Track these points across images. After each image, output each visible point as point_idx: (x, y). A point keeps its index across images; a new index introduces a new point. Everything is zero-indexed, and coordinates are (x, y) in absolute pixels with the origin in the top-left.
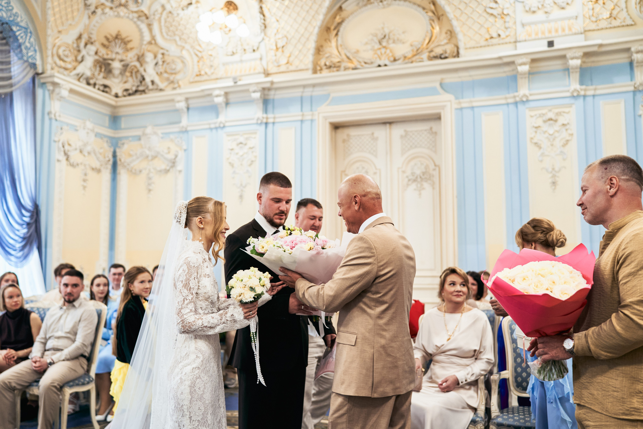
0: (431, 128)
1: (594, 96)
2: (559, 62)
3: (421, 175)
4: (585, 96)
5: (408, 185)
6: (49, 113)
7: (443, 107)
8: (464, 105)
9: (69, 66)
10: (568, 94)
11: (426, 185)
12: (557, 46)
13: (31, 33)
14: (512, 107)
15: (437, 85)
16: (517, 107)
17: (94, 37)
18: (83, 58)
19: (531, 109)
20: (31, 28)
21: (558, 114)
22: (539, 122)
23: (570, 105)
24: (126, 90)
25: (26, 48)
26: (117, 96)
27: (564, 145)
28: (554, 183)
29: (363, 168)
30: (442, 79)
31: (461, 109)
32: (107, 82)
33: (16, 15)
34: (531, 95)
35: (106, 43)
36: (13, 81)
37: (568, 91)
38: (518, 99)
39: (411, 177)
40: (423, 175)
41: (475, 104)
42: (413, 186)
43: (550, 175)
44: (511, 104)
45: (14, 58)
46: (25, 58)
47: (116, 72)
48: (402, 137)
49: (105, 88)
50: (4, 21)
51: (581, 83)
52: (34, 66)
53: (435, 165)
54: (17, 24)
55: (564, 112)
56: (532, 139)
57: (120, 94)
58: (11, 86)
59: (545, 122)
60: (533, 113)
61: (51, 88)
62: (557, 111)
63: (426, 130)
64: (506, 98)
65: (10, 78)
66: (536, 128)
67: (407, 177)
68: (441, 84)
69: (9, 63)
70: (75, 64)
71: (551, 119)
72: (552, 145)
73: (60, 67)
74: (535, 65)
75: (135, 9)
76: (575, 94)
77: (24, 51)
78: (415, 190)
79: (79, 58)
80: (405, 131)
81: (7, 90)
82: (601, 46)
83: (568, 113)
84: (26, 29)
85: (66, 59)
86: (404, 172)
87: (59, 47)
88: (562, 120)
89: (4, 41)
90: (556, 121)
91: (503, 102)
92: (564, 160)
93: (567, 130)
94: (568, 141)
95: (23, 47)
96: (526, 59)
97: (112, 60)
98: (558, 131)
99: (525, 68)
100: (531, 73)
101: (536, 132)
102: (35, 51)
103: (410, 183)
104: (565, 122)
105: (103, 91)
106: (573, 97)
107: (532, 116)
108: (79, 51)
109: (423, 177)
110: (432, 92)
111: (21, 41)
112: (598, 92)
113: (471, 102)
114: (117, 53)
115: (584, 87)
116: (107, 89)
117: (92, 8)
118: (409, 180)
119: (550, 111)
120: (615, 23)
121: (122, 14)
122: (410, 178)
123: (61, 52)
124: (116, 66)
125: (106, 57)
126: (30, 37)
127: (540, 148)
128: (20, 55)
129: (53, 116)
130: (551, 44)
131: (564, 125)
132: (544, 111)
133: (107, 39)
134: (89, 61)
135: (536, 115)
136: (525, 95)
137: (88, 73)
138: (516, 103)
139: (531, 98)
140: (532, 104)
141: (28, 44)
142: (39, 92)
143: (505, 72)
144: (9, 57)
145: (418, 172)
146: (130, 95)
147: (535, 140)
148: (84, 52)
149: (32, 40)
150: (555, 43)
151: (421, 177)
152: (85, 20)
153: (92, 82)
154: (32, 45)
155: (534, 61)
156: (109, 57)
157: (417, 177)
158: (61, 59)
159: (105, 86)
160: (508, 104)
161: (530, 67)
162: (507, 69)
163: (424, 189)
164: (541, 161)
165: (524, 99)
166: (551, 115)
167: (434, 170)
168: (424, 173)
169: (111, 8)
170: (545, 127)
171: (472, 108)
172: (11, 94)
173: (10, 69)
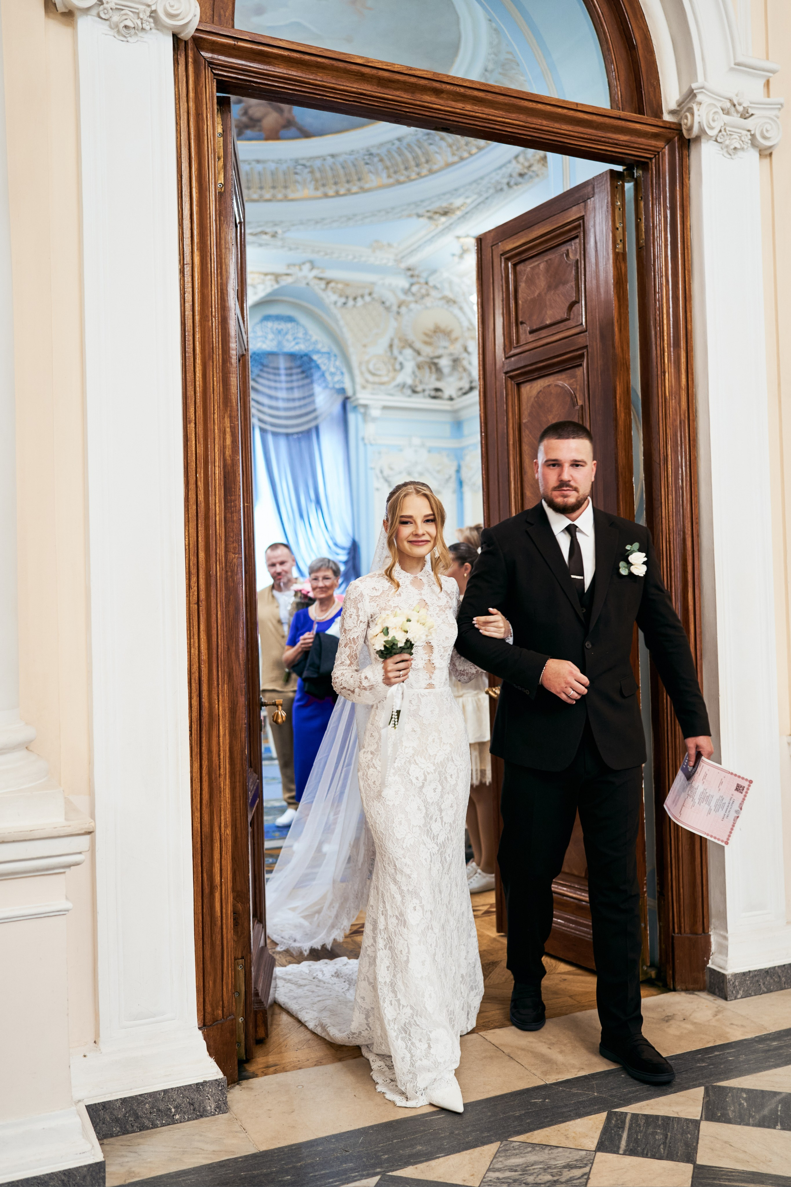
6: (363, 439)
9: (385, 379)
13: (335, 356)
17: (411, 337)
18: (401, 364)
20: (335, 350)
24: (461, 389)
25: (333, 374)
26: (451, 399)
32: (439, 385)
33: (316, 343)
35: (427, 339)
36: (317, 413)
45: (318, 389)
46: (331, 385)
47: (446, 370)
49: (437, 393)
50: (302, 353)
52: (342, 391)
54: (318, 352)
57: (454, 395)
58: (316, 418)
61: (362, 410)
65: (314, 410)
69: (312, 395)
70: (391, 374)
73: (374, 383)
75: (440, 296)
77: (329, 377)
79: (398, 367)
81: (313, 424)
84: (329, 353)
85: (378, 373)
87: (368, 362)
89: (303, 375)
95: (327, 375)
97: (439, 357)
102: (342, 373)
105: (434, 397)
108: (395, 359)
111: (323, 368)
114: (445, 348)
116: (439, 394)
117: (395, 308)
121: (429, 304)
123: (371, 367)
124: (445, 363)
125: (431, 355)
126: (335, 360)
128: (324, 385)
129: (366, 441)
133: (426, 334)
134: (410, 366)
137: (409, 381)
141: (333, 370)
142: (352, 417)
144: (312, 389)
146: (465, 393)
148: (400, 358)
149: (338, 363)
152: (393, 324)
153: (419, 389)
154: (337, 368)
156: (436, 354)
158: (373, 374)
159: (437, 390)
169: (416, 302)
172: (317, 428)
173: (313, 402)
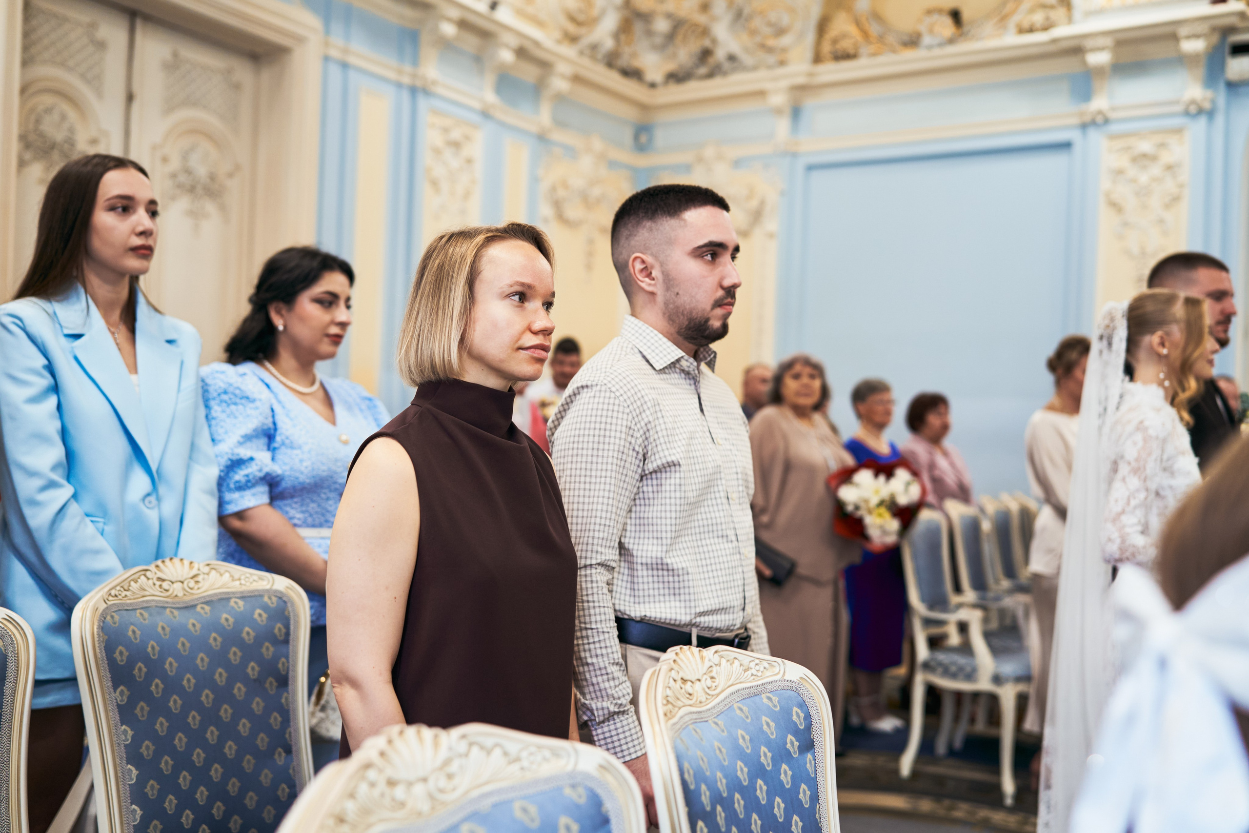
0: (229, 71)
1: (502, 123)
2: (475, 40)
3: (207, 181)
4: (496, 121)
5: (174, 197)
7: (300, 39)
8: (332, 53)
10: (477, 105)
11: (210, 207)
12: (498, 14)
14: (405, 96)
16: (414, 97)
19: (435, 112)
21: (465, 137)
22: (440, 142)
23: (477, 128)
27: (465, 198)
29: (63, 117)
31: (327, 59)
34: (443, 85)
37: (481, 101)
38: (419, 83)
39: (182, 178)
40: (212, 182)
41: (352, 60)
42: (185, 202)
44: (406, 86)
48: (166, 66)
51: (498, 93)
53: (235, 166)
55: (470, 137)
56: (429, 170)
59: (447, 144)
60: (436, 121)
62: (464, 130)
63: (218, 72)
64: (399, 72)
66: (437, 151)
67: (174, 176)
71: (455, 143)
72: (453, 192)
74: (464, 33)
76: (488, 111)
78: (187, 213)
80: (175, 55)
82: (537, 44)
83: (473, 140)
86: (165, 160)
88: (466, 151)
90: (460, 148)
91: (392, 75)
93: (471, 171)
94: (470, 191)
96: (456, 15)
98: (460, 169)
99: (449, 30)
100: (450, 45)
101: (436, 159)
103: (178, 192)
104: (471, 156)
106: (483, 114)
107: (433, 126)
109: (209, 187)
112: (508, 120)
113: (345, 51)
115: (499, 103)
118: (177, 185)
119: (456, 126)
122: (180, 180)
127: (438, 192)
130: (493, 6)
131: (469, 160)
132: (449, 123)
135: (438, 126)
136: (434, 83)
138: (414, 91)
139: (440, 90)
140: (437, 103)
145: (202, 171)
147: (433, 175)
150: (499, 8)
151: (204, 185)
155: (463, 23)
157: (196, 183)
160: (399, 85)
161: (456, 34)
163: (205, 216)
165: (430, 89)
166: (456, 135)
167: (230, 175)
168: (213, 178)
170: (448, 153)
171: (345, 66)
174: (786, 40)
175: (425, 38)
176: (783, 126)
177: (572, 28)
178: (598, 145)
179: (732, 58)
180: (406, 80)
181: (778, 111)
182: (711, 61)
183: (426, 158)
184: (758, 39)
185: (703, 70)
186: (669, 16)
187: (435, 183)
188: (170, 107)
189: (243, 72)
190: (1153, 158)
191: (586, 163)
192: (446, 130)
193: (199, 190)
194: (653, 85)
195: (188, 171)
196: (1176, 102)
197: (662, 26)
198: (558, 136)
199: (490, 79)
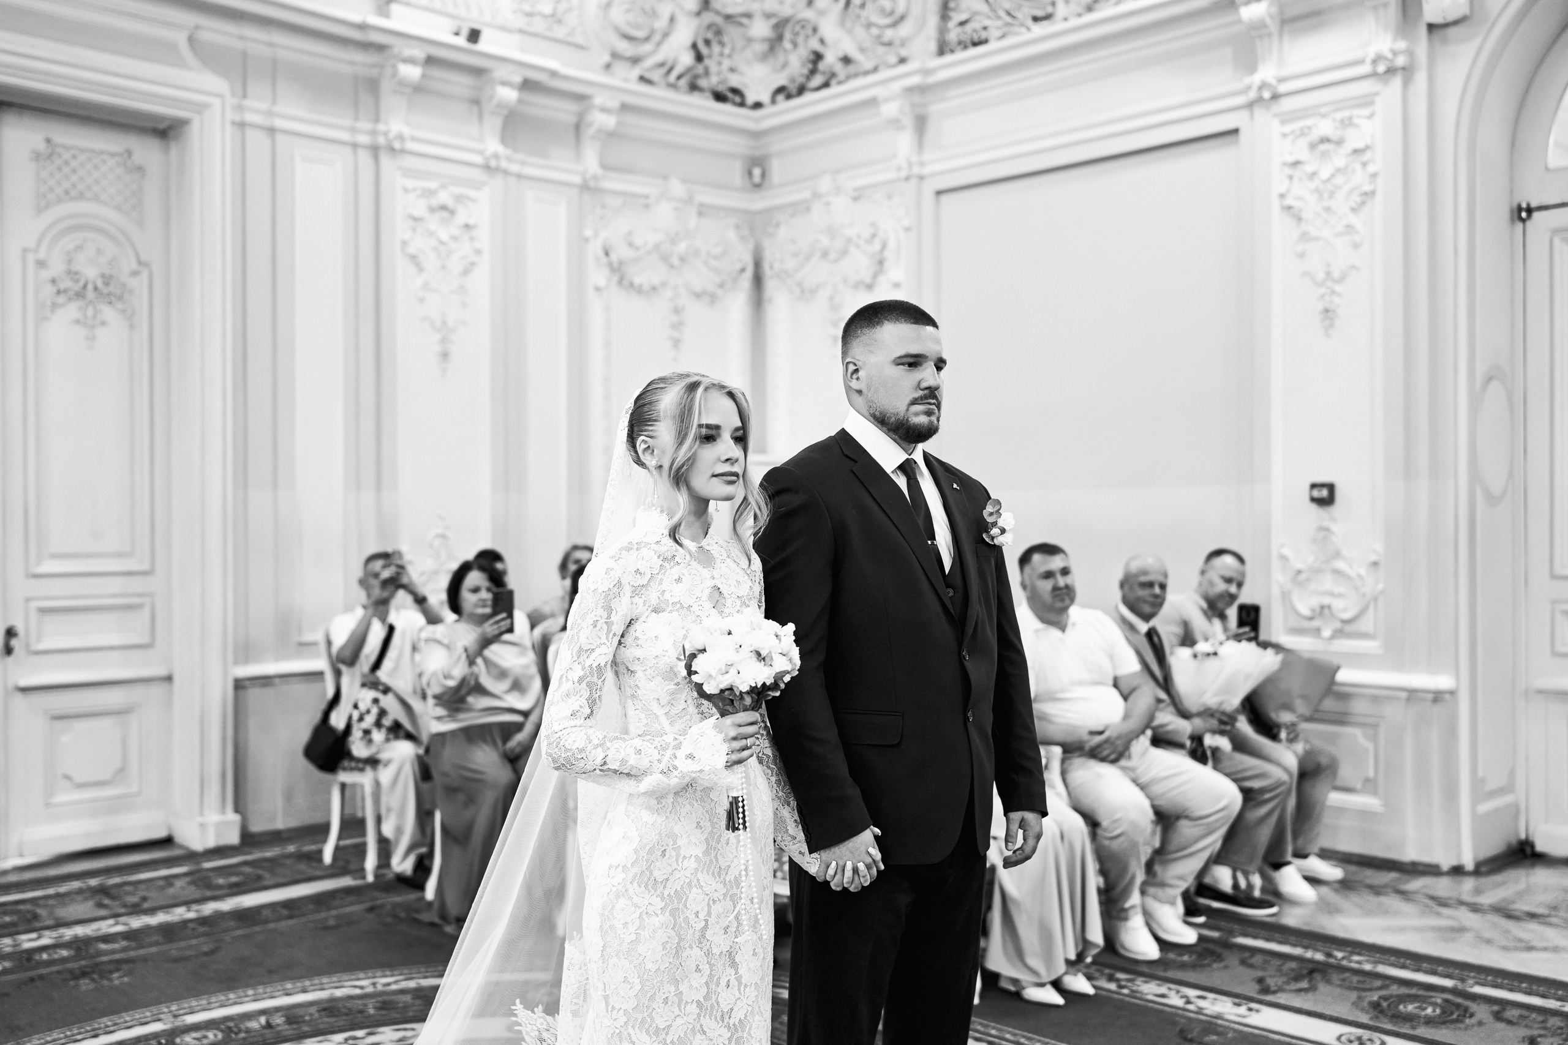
0: (129, 154)
1: (519, 176)
2: (465, 80)
3: (99, 283)
4: (506, 173)
5: (55, 306)
7: (201, 108)
8: (250, 117)
10: (478, 159)
11: (108, 313)
12: (483, 45)
14: (364, 157)
15: (181, 39)
16: (376, 159)
19: (408, 173)
21: (460, 199)
22: (419, 208)
23: (478, 186)
27: (466, 272)
28: (445, 356)
30: (197, 27)
31: (242, 125)
34: (414, 139)
37: (481, 152)
38: (381, 140)
39: (65, 284)
40: (107, 284)
41: (279, 123)
42: (72, 310)
43: (437, 337)
44: (364, 147)
48: (37, 156)
51: (504, 141)
53: (140, 263)
55: (469, 198)
56: (404, 243)
59: (432, 210)
60: (410, 184)
62: (457, 190)
63: (113, 155)
64: (353, 130)
66: (416, 219)
67: (53, 281)
68: (190, 39)
71: (443, 208)
72: (444, 267)
74: (437, 73)
76: (493, 163)
78: (78, 322)
80: (48, 141)
82: (554, 74)
83: (474, 201)
86: (41, 264)
88: (462, 217)
90: (452, 212)
91: (345, 136)
92: (464, 305)
93: (472, 239)
94: (473, 264)
96: (419, 53)
98: (455, 238)
99: (412, 72)
100: (418, 89)
101: (414, 230)
103: (61, 299)
104: (471, 222)
106: (487, 168)
107: (406, 190)
109: (105, 290)
110: (163, 52)
112: (528, 171)
113: (270, 114)
115: (509, 152)
118: (59, 292)
119: (444, 186)
120: (560, 32)
122: (62, 286)
127: (421, 269)
130: (474, 36)
131: (467, 226)
132: (433, 185)
135: (415, 189)
136: (401, 137)
138: (375, 150)
139: (410, 146)
140: (409, 162)
143: (352, 63)
145: (91, 273)
147: (411, 250)
150: (483, 38)
151: (96, 289)
155: (430, 61)
157: (85, 287)
160: (355, 146)
161: (424, 76)
162: (359, 57)
163: (103, 323)
164: (421, 300)
165: (397, 145)
166: (444, 197)
167: (135, 273)
168: (107, 279)
170: (433, 222)
171: (272, 131)
174: (904, 30)
175: (386, 86)
176: (904, 141)
177: (625, 47)
178: (677, 188)
179: (846, 60)
180: (364, 139)
181: (894, 123)
182: (821, 66)
183: (398, 229)
184: (875, 31)
185: (817, 80)
186: (768, 16)
187: (413, 258)
188: (42, 205)
189: (146, 151)
190: (1340, 142)
191: (664, 213)
192: (429, 193)
193: (90, 294)
194: (758, 105)
195: (72, 274)
196: (1360, 62)
197: (761, 29)
198: (612, 183)
199: (493, 124)
